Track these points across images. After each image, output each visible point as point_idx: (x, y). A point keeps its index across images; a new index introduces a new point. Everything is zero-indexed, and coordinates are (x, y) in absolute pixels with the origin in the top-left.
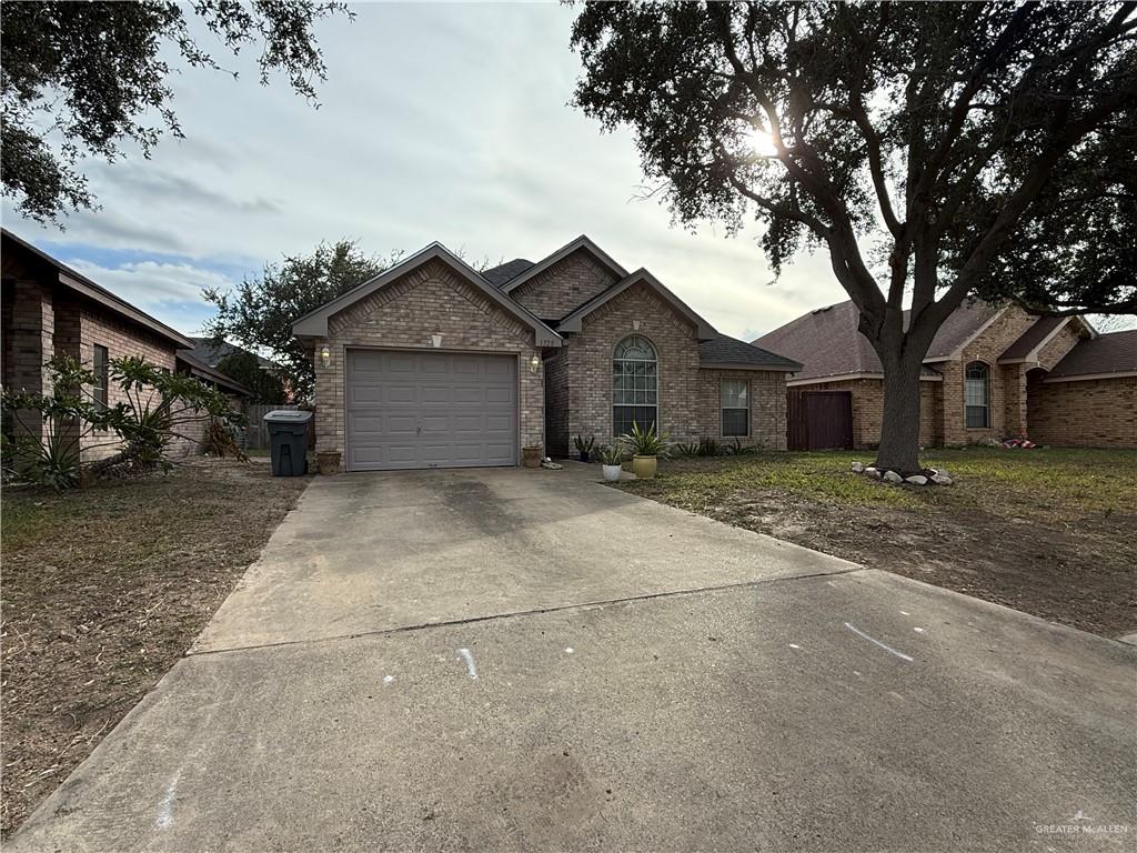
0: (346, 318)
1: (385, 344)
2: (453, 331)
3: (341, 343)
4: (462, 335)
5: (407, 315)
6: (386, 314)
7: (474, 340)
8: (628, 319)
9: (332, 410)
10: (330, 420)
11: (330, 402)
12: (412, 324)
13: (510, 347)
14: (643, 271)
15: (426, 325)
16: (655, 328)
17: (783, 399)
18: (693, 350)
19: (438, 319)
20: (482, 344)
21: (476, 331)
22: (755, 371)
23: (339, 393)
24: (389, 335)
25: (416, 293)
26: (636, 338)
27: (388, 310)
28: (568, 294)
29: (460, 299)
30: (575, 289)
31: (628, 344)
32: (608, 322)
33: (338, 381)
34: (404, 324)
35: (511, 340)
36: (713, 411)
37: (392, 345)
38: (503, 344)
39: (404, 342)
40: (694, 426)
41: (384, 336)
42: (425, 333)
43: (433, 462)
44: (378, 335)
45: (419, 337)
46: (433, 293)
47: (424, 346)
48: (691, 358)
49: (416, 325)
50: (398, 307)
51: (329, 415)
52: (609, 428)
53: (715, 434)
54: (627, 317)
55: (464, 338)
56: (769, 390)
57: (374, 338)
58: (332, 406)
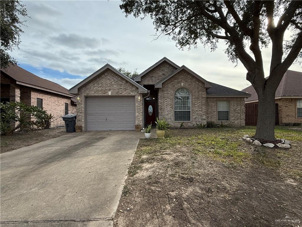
0: (85, 88)
1: (95, 95)
2: (115, 90)
3: (83, 95)
4: (117, 91)
5: (101, 86)
6: (95, 86)
7: (121, 92)
8: (180, 82)
9: (81, 114)
10: (80, 117)
11: (80, 112)
12: (103, 89)
13: (132, 94)
14: (183, 66)
15: (107, 89)
16: (189, 85)
17: (243, 107)
18: (203, 92)
19: (110, 86)
20: (123, 93)
21: (121, 90)
22: (231, 98)
23: (82, 109)
24: (96, 92)
25: (104, 80)
26: (182, 88)
27: (96, 85)
28: (161, 76)
29: (117, 80)
30: (163, 74)
31: (180, 90)
32: (172, 84)
33: (82, 106)
34: (100, 89)
35: (132, 91)
36: (214, 112)
37: (97, 95)
38: (130, 93)
39: (100, 94)
40: (204, 117)
41: (95, 92)
42: (106, 91)
43: (110, 129)
44: (93, 92)
45: (105, 92)
46: (109, 79)
47: (106, 95)
48: (203, 94)
49: (104, 89)
50: (99, 84)
51: (80, 115)
52: (173, 118)
53: (215, 119)
54: (179, 82)
55: (118, 92)
56: (237, 104)
57: (92, 93)
58: (81, 113)
